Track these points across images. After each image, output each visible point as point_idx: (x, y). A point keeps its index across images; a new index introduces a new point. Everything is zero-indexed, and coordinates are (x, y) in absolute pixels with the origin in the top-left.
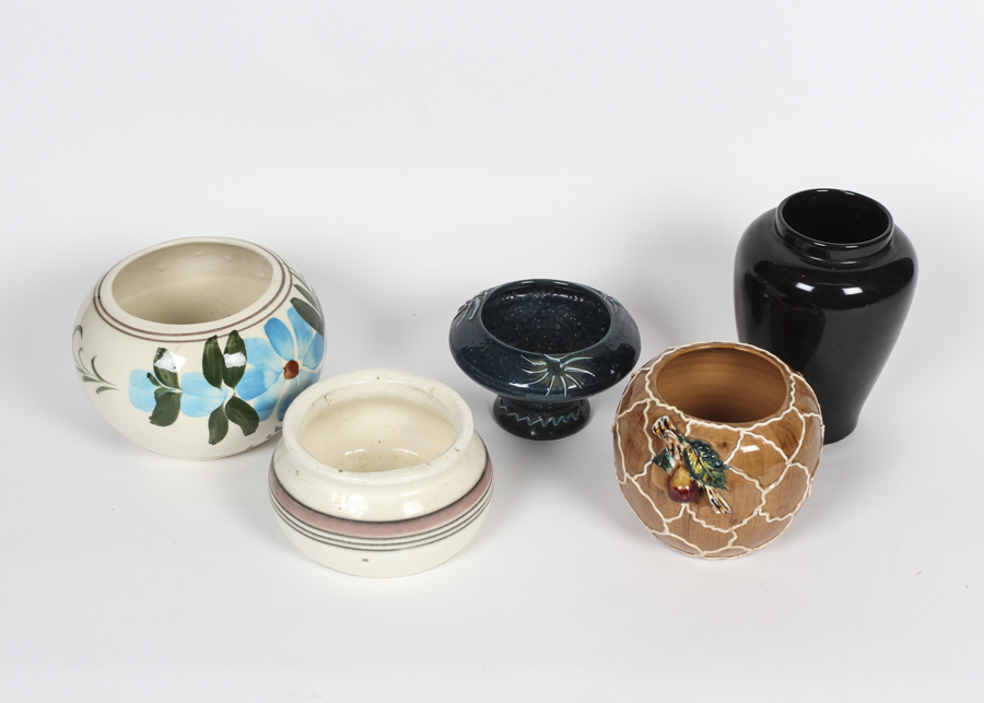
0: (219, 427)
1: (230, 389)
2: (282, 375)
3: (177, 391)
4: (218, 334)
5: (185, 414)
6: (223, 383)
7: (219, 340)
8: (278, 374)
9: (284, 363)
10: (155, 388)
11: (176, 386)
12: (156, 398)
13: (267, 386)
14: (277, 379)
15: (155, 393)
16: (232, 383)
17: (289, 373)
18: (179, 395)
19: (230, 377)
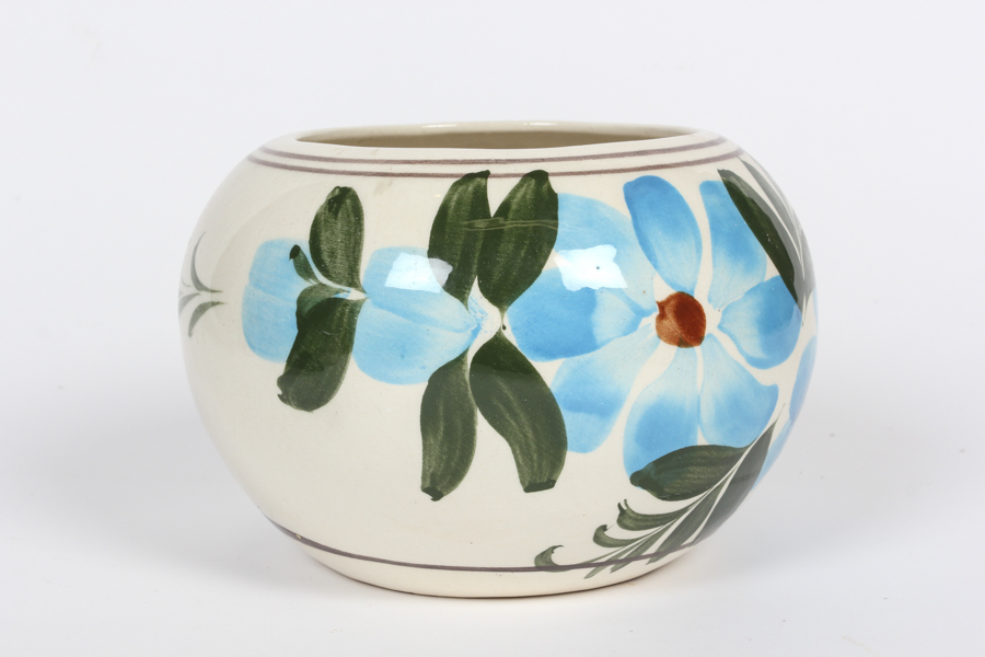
0: (449, 432)
1: (491, 310)
2: (650, 321)
3: (353, 295)
4: (493, 169)
5: (363, 368)
6: (475, 291)
7: (491, 184)
8: (641, 313)
9: (664, 292)
10: (300, 285)
11: (353, 282)
12: (299, 314)
13: (599, 339)
14: (633, 326)
15: (301, 301)
16: (501, 295)
17: (671, 323)
18: (354, 308)
19: (497, 275)
